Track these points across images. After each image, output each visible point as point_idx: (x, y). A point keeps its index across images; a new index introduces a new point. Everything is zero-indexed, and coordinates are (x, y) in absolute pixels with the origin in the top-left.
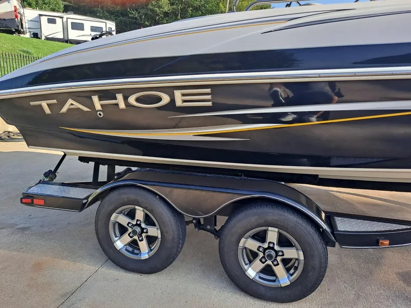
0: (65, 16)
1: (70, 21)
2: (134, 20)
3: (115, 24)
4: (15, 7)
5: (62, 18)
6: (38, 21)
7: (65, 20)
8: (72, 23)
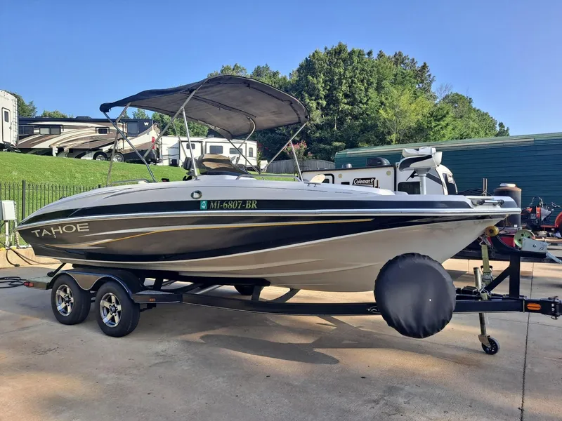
0: (204, 140)
1: (208, 145)
2: (282, 136)
3: (256, 144)
4: (153, 138)
5: (201, 142)
6: (177, 147)
7: (204, 144)
8: (211, 147)
